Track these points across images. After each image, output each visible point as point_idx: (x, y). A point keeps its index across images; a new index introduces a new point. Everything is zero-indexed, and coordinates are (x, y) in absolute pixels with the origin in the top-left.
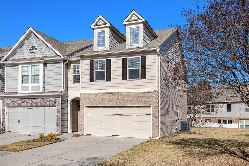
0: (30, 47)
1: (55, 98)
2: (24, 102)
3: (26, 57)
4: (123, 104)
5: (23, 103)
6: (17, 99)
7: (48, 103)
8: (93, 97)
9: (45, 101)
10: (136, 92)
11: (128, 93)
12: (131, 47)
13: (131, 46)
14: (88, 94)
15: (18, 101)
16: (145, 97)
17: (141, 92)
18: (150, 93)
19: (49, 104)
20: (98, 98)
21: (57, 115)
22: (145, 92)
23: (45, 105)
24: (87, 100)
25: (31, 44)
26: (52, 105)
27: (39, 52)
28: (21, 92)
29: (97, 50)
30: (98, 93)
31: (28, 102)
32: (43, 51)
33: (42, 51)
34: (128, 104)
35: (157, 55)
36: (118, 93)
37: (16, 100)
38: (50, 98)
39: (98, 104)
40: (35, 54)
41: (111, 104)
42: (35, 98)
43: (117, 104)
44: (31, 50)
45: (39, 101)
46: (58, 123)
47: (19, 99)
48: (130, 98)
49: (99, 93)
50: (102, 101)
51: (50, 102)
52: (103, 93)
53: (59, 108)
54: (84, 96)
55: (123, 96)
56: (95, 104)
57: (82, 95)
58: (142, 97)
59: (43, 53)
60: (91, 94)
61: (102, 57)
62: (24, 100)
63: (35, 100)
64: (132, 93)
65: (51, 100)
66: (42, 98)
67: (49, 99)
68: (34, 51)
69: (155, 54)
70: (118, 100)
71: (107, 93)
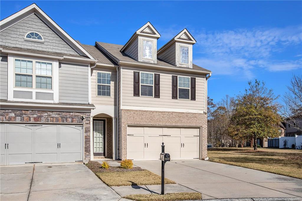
0: (29, 33)
1: (82, 113)
2: (20, 115)
3: (18, 46)
4: (174, 124)
5: (20, 117)
6: (6, 110)
7: (70, 120)
8: (139, 115)
9: (65, 117)
10: (187, 113)
11: (180, 113)
12: (181, 66)
13: (181, 64)
14: (132, 110)
15: (8, 113)
16: (196, 118)
17: (192, 113)
18: (200, 115)
19: (72, 121)
20: (145, 116)
21: (85, 136)
22: (195, 114)
23: (65, 122)
24: (131, 118)
25: (29, 29)
26: (78, 122)
27: (45, 43)
28: (14, 99)
29: (143, 61)
30: (145, 111)
31: (32, 116)
32: (54, 44)
33: (52, 44)
34: (179, 124)
35: (205, 79)
36: (169, 112)
37: (4, 111)
38: (72, 112)
39: (145, 123)
40: (39, 45)
41: (161, 124)
42: (45, 111)
43: (168, 124)
44: (30, 37)
45: (52, 116)
46: (88, 146)
47: (10, 111)
48: (181, 119)
49: (147, 111)
50: (151, 121)
51: (73, 118)
52: (152, 111)
53: (88, 127)
54: (126, 112)
55: (174, 116)
56: (142, 123)
57: (125, 111)
58: (193, 118)
59: (54, 47)
60: (136, 111)
61: (149, 69)
62: (21, 112)
63: (45, 113)
64: (183, 113)
65: (76, 116)
66: (59, 112)
67: (71, 114)
68: (36, 40)
69: (204, 78)
70: (169, 120)
71: (156, 112)
